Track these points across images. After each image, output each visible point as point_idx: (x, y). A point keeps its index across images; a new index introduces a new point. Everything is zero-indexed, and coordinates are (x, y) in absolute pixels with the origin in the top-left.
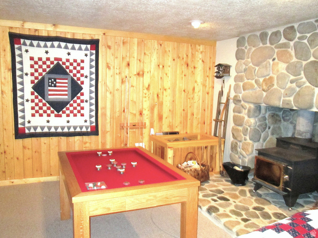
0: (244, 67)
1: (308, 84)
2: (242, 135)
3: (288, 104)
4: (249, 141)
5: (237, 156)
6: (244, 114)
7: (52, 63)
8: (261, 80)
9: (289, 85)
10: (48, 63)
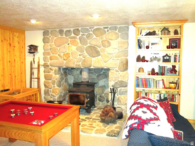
0: (50, 47)
1: (88, 56)
2: (52, 84)
3: (79, 66)
4: (56, 87)
5: (49, 97)
6: (52, 73)
8: (62, 54)
9: (79, 56)
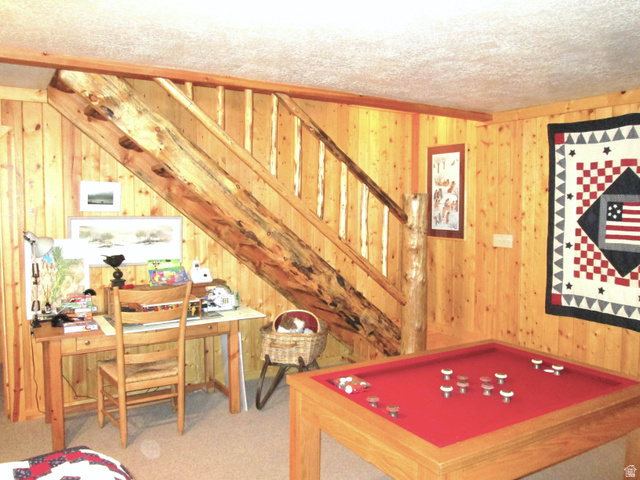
7: (616, 170)
10: (609, 172)
